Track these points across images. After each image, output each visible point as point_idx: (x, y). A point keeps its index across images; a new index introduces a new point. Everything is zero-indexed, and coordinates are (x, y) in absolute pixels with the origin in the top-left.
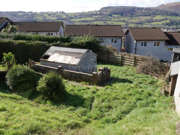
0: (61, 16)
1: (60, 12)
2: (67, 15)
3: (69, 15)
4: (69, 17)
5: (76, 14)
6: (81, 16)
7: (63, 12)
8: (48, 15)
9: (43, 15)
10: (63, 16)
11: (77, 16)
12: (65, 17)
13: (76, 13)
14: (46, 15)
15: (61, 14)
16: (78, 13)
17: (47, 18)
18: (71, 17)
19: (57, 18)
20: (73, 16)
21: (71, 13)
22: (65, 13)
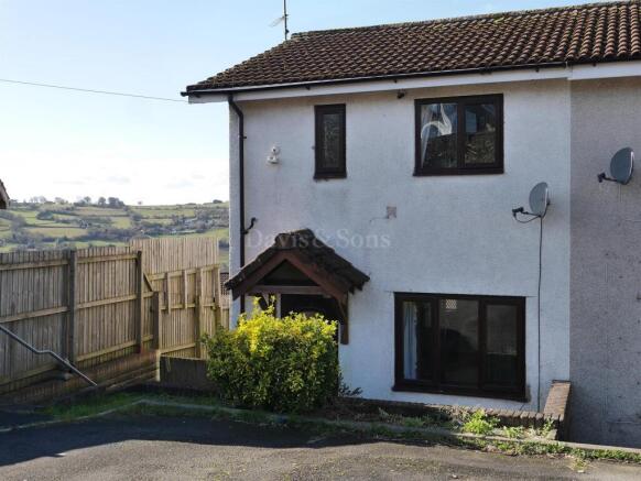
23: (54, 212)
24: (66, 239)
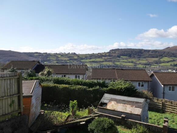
0: (73, 57)
1: (72, 53)
2: (78, 56)
3: (80, 56)
4: (80, 58)
5: (86, 56)
6: (91, 57)
7: (74, 54)
8: (61, 56)
9: (57, 55)
10: (74, 57)
11: (87, 57)
12: (76, 57)
13: (86, 54)
14: (59, 56)
15: (73, 55)
16: (89, 54)
17: (60, 58)
18: (82, 58)
19: (69, 59)
20: (84, 57)
21: (82, 55)
22: (77, 55)
23: (64, 55)
24: (65, 60)
